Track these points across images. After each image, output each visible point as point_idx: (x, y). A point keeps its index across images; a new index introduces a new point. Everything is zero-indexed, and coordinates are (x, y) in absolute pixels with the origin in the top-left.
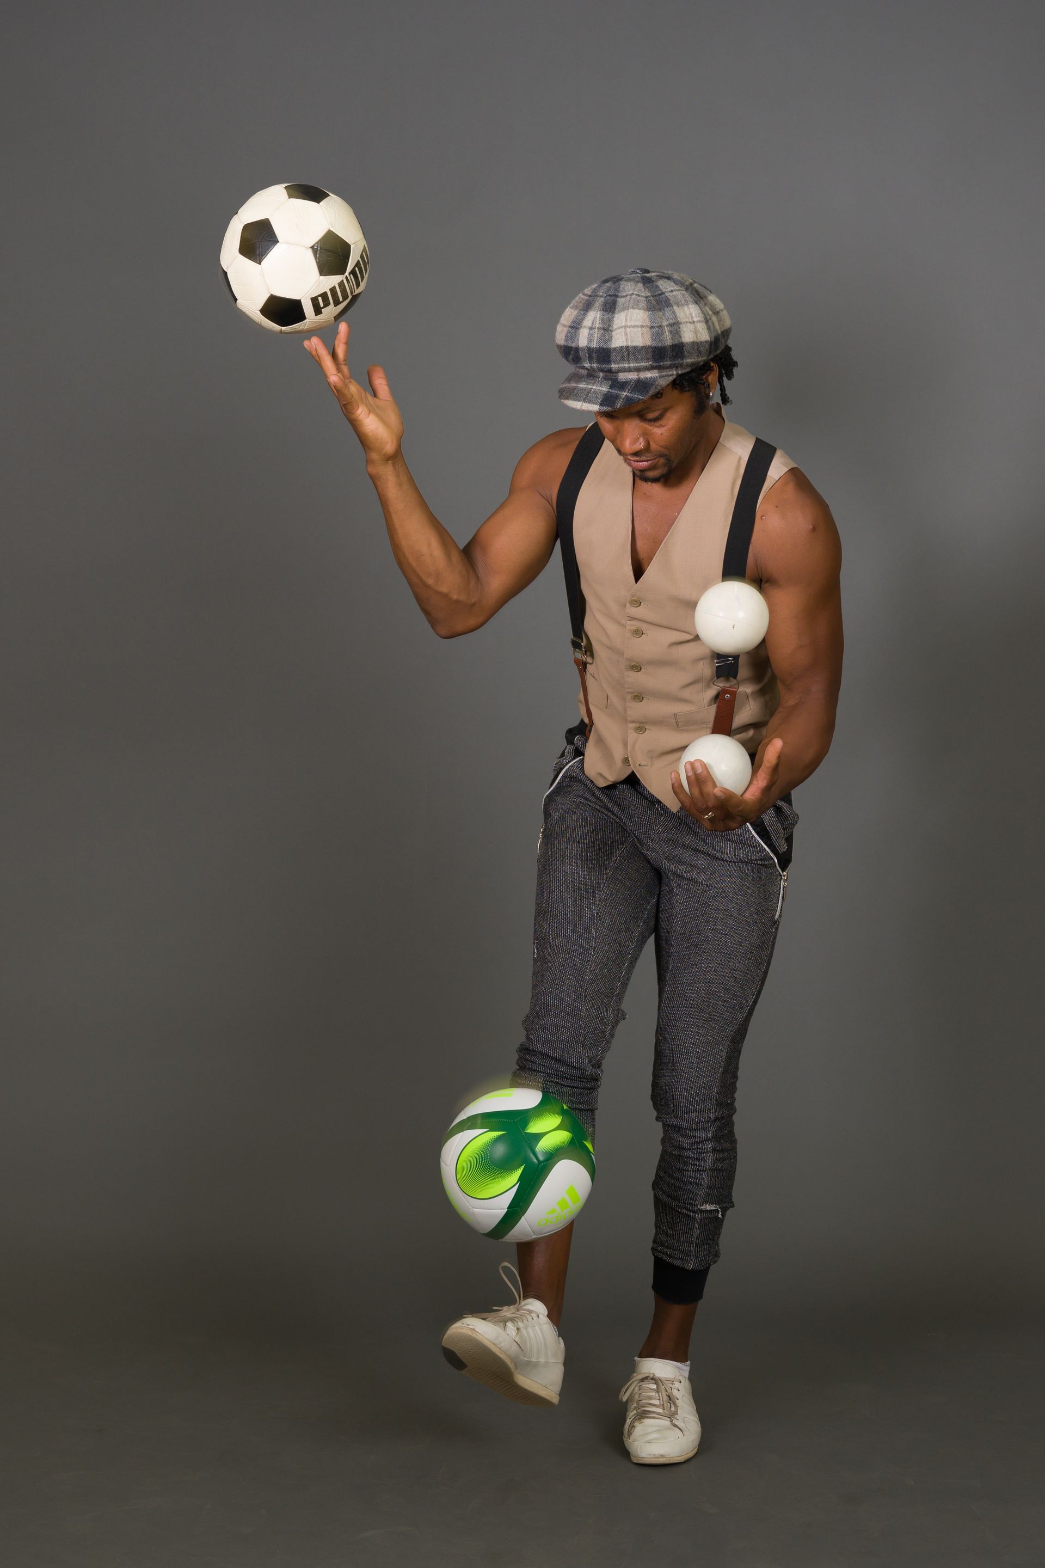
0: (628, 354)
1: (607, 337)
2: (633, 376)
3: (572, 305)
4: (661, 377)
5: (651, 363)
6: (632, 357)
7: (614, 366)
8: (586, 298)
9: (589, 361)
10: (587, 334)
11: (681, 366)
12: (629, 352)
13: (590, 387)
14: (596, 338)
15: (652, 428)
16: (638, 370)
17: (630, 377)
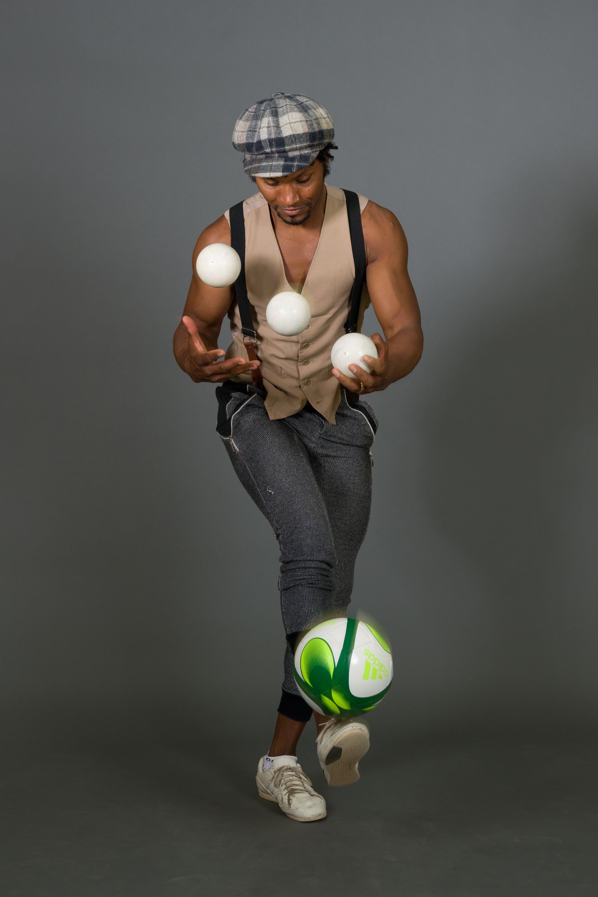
0: (295, 139)
1: (279, 131)
2: (297, 153)
3: (244, 119)
4: (313, 152)
5: (309, 143)
6: (297, 141)
7: (287, 148)
8: (253, 114)
9: (270, 147)
10: (267, 131)
11: (321, 144)
12: (295, 138)
13: (271, 163)
14: (273, 133)
15: (302, 188)
16: (301, 149)
17: (296, 154)
